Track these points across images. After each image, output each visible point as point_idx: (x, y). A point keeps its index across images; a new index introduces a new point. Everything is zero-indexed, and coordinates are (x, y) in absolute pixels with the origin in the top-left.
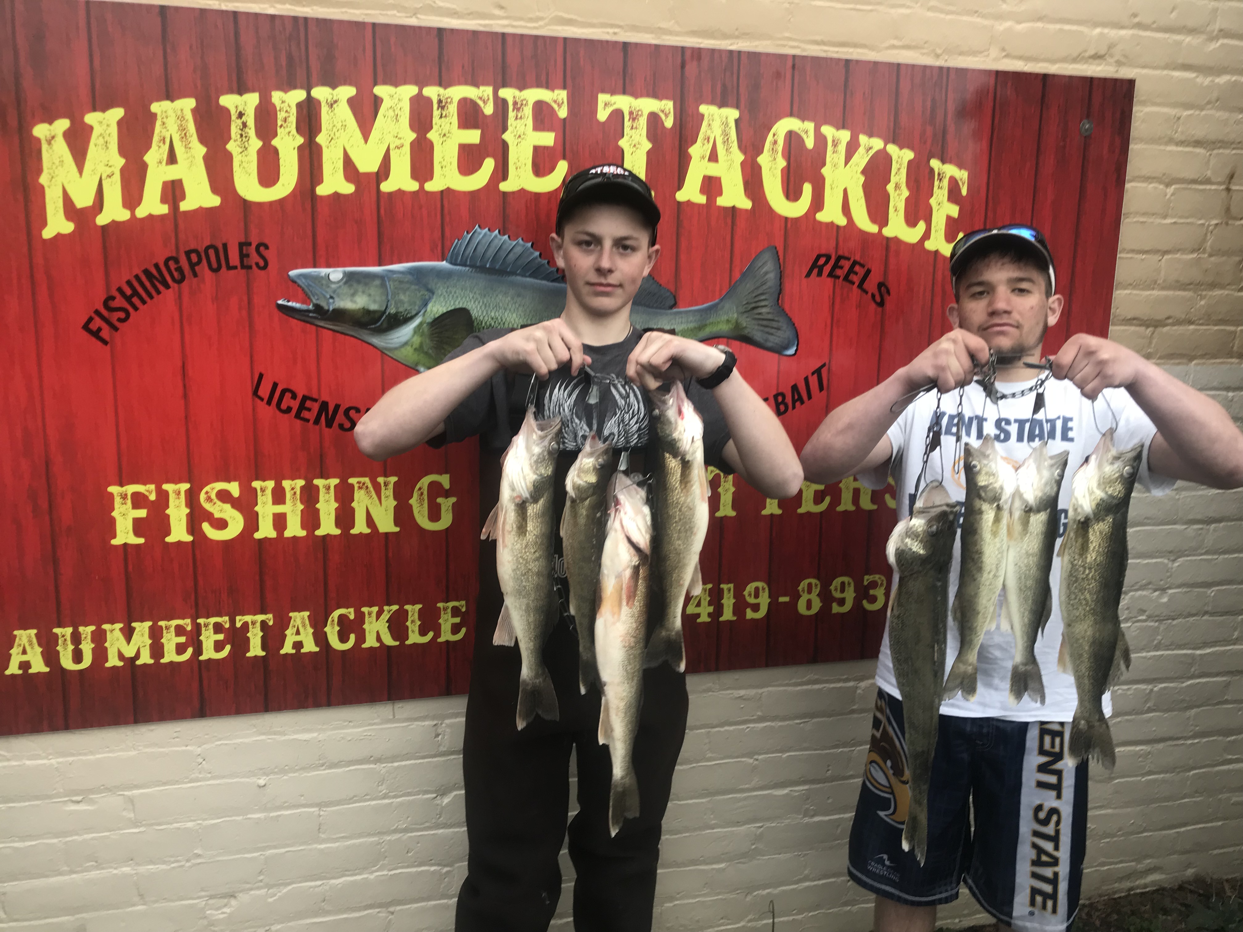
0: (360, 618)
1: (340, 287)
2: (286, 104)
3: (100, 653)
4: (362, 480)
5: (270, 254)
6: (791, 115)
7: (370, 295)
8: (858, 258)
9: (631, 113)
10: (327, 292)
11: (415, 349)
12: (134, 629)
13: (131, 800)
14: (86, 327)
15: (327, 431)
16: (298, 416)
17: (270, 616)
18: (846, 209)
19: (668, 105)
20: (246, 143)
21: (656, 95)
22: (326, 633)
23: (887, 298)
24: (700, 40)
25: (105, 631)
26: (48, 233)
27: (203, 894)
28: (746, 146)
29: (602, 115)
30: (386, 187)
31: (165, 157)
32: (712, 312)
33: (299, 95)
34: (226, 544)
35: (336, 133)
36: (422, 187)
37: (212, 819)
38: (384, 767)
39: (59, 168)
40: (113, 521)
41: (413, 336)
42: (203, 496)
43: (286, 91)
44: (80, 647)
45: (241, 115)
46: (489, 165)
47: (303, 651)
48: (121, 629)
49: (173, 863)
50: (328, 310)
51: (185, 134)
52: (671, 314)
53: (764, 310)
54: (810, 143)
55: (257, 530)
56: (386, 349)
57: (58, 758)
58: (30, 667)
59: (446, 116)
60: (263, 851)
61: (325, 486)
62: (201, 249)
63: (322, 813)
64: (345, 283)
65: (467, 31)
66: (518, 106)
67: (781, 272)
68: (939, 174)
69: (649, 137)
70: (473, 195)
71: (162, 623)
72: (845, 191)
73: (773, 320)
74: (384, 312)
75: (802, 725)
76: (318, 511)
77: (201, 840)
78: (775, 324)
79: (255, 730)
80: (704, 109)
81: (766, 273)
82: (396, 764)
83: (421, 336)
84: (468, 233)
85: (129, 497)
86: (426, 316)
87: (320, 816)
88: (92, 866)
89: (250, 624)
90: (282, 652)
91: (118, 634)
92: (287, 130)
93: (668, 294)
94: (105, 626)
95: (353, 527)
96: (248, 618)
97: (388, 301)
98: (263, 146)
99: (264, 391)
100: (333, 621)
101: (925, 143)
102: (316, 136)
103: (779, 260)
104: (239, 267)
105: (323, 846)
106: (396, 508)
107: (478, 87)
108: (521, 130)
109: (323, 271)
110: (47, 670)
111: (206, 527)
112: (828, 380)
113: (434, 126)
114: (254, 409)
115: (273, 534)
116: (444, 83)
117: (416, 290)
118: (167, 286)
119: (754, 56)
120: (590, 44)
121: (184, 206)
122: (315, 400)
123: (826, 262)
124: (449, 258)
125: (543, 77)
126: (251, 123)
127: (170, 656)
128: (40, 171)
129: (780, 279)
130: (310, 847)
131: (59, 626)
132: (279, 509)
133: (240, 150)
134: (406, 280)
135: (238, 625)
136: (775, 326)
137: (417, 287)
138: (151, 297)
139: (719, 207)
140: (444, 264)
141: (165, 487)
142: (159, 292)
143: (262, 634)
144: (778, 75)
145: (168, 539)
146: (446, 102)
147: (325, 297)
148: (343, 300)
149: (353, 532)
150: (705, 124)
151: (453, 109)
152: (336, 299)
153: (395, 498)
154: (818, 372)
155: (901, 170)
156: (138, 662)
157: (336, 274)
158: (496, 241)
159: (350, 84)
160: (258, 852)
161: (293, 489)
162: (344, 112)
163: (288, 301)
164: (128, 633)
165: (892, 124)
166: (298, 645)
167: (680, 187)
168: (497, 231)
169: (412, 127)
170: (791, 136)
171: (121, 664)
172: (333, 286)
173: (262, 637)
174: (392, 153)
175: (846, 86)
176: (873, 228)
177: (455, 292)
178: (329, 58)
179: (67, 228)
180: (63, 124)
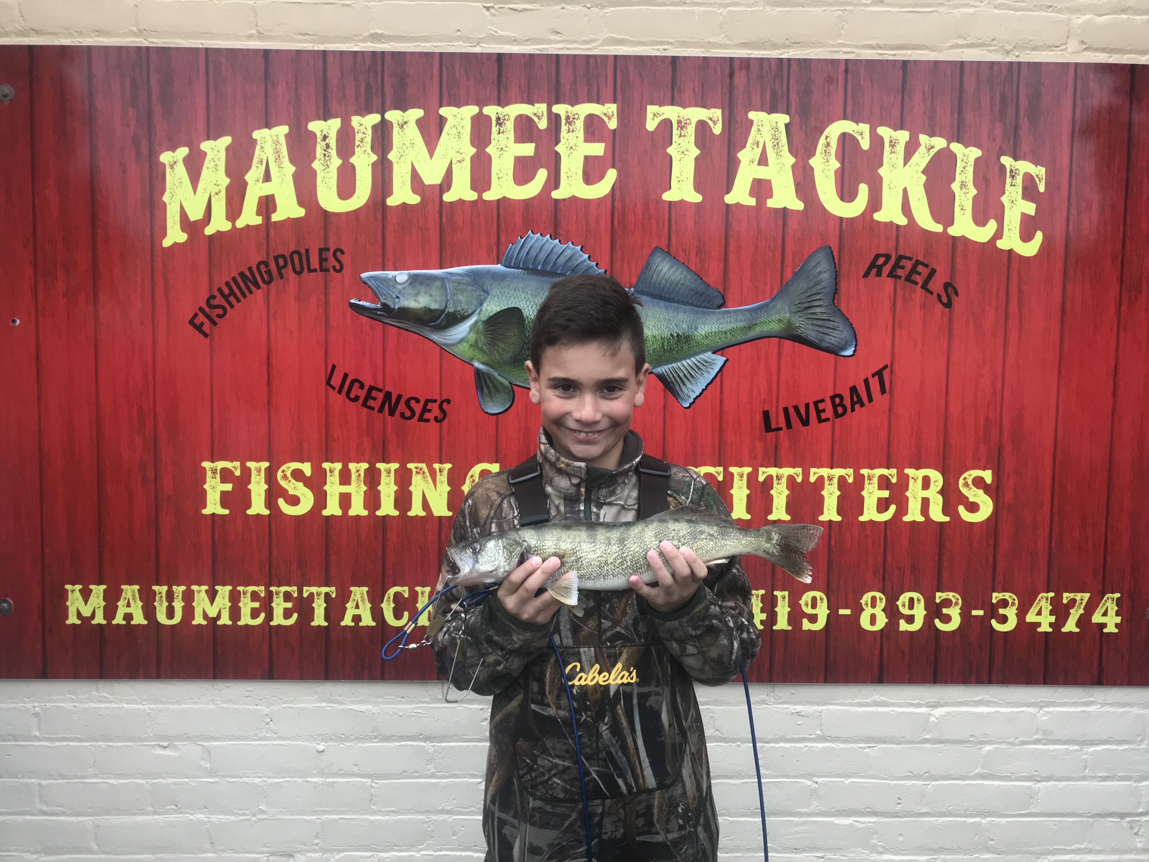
0: (414, 596)
1: (405, 288)
2: (363, 127)
3: (189, 611)
4: (420, 465)
5: (345, 259)
6: (845, 118)
7: (431, 295)
8: (920, 259)
9: (679, 122)
10: (393, 292)
11: (471, 345)
12: (218, 591)
13: (208, 751)
14: (192, 322)
15: (389, 418)
16: (364, 404)
17: (333, 589)
18: (906, 209)
19: (717, 113)
20: (328, 162)
21: (704, 105)
22: (382, 609)
23: (954, 298)
24: (750, 52)
25: (194, 591)
26: (167, 243)
27: (265, 849)
28: (797, 148)
29: (651, 125)
30: (448, 197)
31: (262, 176)
32: (763, 311)
33: (375, 118)
34: (298, 519)
35: (406, 150)
36: (480, 197)
37: (276, 778)
38: (433, 746)
39: (179, 188)
40: (205, 492)
41: (469, 333)
42: (280, 474)
43: (363, 116)
44: (173, 604)
45: (325, 138)
46: (542, 175)
47: (361, 624)
48: (206, 591)
49: (240, 816)
50: (394, 309)
51: (279, 156)
52: (719, 313)
53: (818, 310)
54: (865, 144)
55: (325, 507)
56: (444, 344)
57: (151, 704)
58: (132, 619)
59: (503, 132)
60: (319, 815)
61: (386, 470)
62: (287, 255)
63: (374, 785)
64: (410, 284)
65: (524, 55)
66: (569, 121)
67: (836, 272)
68: (1011, 171)
69: (697, 145)
70: (527, 203)
71: (240, 588)
72: (905, 191)
73: (829, 320)
74: (444, 311)
75: (867, 749)
76: (379, 492)
77: (265, 797)
78: (830, 324)
79: (317, 696)
80: (752, 115)
81: (820, 273)
82: (443, 744)
83: (477, 333)
84: (521, 238)
85: (218, 472)
86: (481, 315)
87: (372, 787)
88: (173, 809)
89: (315, 595)
90: (343, 624)
91: (203, 595)
92: (364, 149)
93: (716, 294)
94: (194, 588)
95: (410, 509)
96: (314, 589)
97: (447, 301)
98: (342, 164)
99: (336, 381)
100: (389, 597)
101: (994, 140)
102: (388, 154)
103: (834, 259)
104: (318, 270)
105: (372, 818)
106: (449, 493)
107: (534, 105)
108: (572, 141)
109: (391, 274)
110: (145, 622)
111: (281, 502)
112: (891, 382)
113: (492, 141)
114: (327, 397)
115: (339, 512)
116: (501, 102)
117: (472, 290)
118: (258, 287)
119: (805, 64)
120: (640, 60)
121: (276, 217)
122: (380, 390)
123: (885, 263)
124: (503, 261)
125: (594, 93)
126: (333, 144)
127: (246, 619)
128: (163, 191)
129: (836, 279)
130: (362, 817)
131: (157, 584)
132: (345, 489)
133: (323, 168)
134: (464, 281)
135: (305, 595)
136: (831, 326)
137: (473, 288)
138: (245, 296)
139: (770, 208)
140: (499, 267)
141: (249, 464)
142: (251, 292)
143: (325, 605)
144: (830, 80)
145: (249, 512)
146: (504, 120)
147: (392, 296)
148: (407, 300)
149: (410, 514)
150: (754, 129)
151: (510, 126)
152: (401, 298)
153: (449, 484)
154: (879, 374)
155: (967, 168)
156: (219, 623)
157: (402, 276)
158: (548, 245)
159: (419, 108)
160: (315, 815)
161: (358, 471)
162: (413, 132)
163: (360, 301)
164: (212, 595)
165: (956, 122)
166: (357, 618)
167: (728, 190)
168: (549, 236)
169: (473, 144)
170: (845, 138)
171: (205, 623)
172: (399, 287)
173: (326, 608)
174: (454, 167)
175: (903, 87)
176: (938, 228)
177: (509, 293)
178: (401, 85)
179: (182, 237)
180: (183, 151)
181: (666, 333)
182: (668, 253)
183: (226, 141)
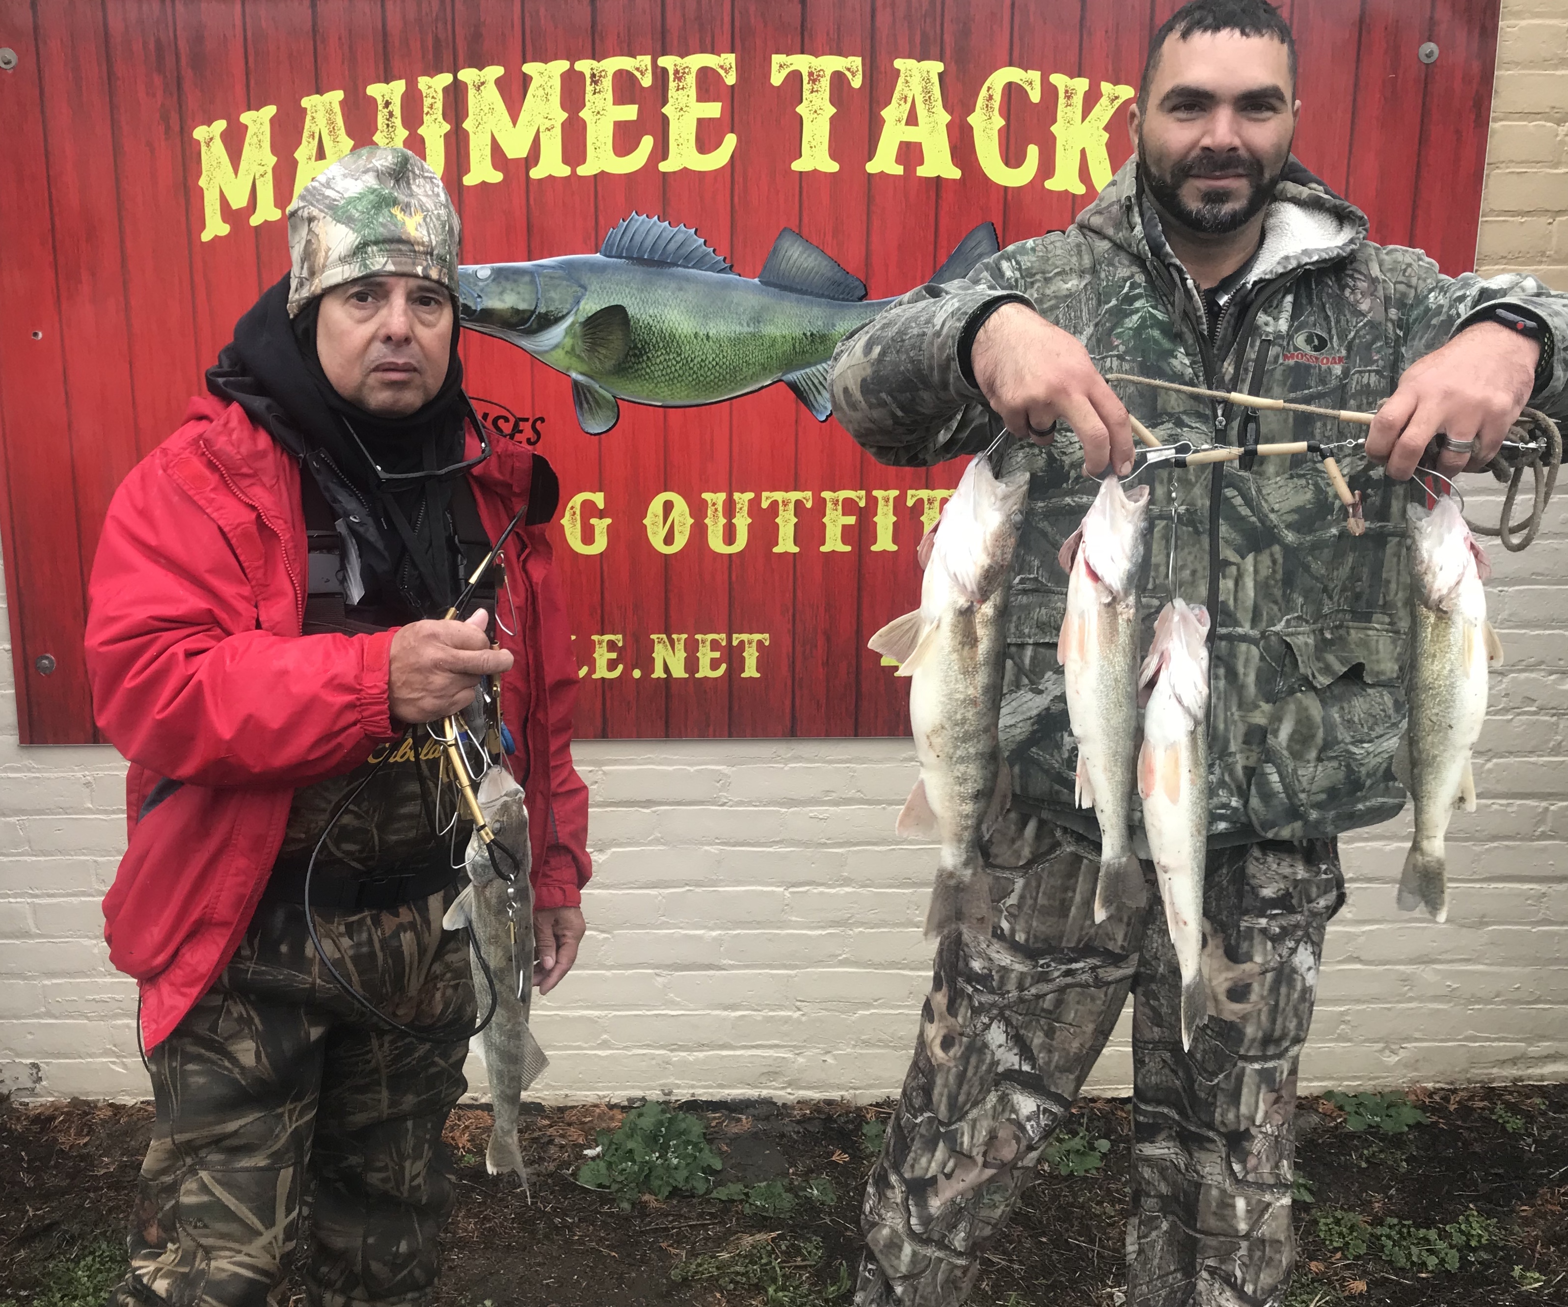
1: (487, 285)
2: (432, 90)
6: (1011, 64)
7: (519, 293)
9: (811, 74)
10: (474, 290)
11: (567, 352)
18: (1084, 174)
19: (856, 62)
20: (392, 133)
21: (841, 53)
26: (206, 236)
28: (953, 104)
29: (777, 78)
30: (536, 173)
31: (314, 153)
33: (446, 79)
35: (484, 118)
36: (574, 171)
39: (217, 170)
41: (565, 337)
43: (432, 76)
45: (387, 104)
46: (647, 143)
50: (476, 310)
51: (333, 128)
52: (861, 305)
54: (1035, 96)
56: (536, 352)
59: (600, 91)
64: (494, 280)
66: (679, 76)
69: (833, 101)
70: (629, 178)
72: (1083, 152)
74: (533, 312)
80: (899, 63)
81: (981, 255)
83: (573, 337)
84: (624, 220)
86: (578, 316)
92: (434, 117)
93: (857, 283)
97: (538, 299)
98: (409, 135)
102: (463, 122)
103: (997, 238)
107: (635, 58)
108: (683, 101)
109: (471, 268)
113: (587, 104)
116: (597, 56)
117: (567, 286)
124: (603, 249)
125: (708, 42)
126: (397, 112)
133: (385, 139)
134: (558, 275)
137: (568, 283)
139: (920, 178)
140: (598, 256)
144: (993, 17)
146: (601, 77)
147: (473, 296)
148: (491, 299)
150: (901, 80)
151: (607, 84)
152: (484, 298)
157: (484, 271)
158: (655, 228)
159: (498, 64)
162: (492, 94)
167: (870, 159)
168: (656, 217)
169: (564, 107)
170: (1011, 89)
172: (481, 284)
174: (542, 136)
175: (1082, 24)
177: (610, 287)
178: (476, 37)
179: (224, 229)
180: (220, 125)
181: (798, 332)
182: (800, 235)
183: (270, 110)
